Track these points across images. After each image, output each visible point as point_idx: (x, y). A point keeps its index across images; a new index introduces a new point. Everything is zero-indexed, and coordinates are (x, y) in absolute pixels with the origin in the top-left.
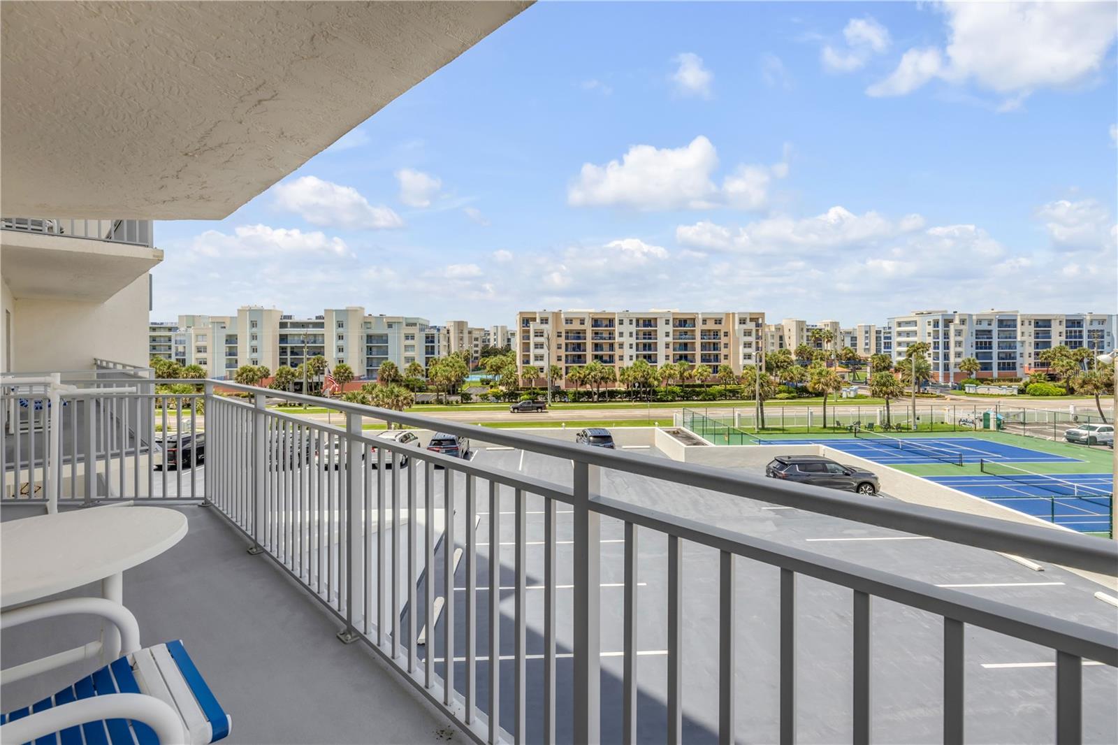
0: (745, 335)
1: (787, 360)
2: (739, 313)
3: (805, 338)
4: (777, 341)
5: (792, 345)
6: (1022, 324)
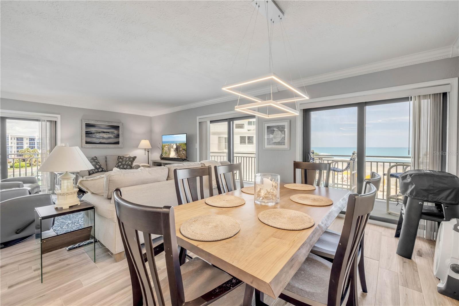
6: (11, 139)
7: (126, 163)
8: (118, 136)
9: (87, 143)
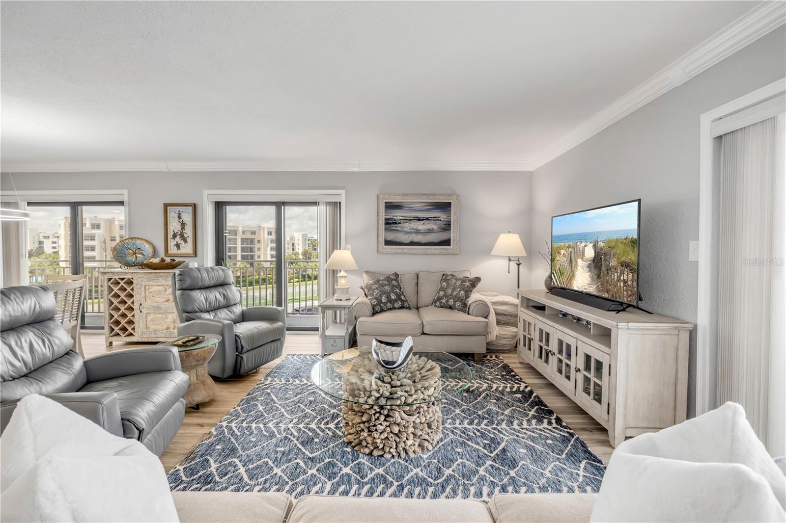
0: (271, 243)
1: (297, 258)
2: (268, 228)
3: (307, 245)
4: (291, 247)
5: (300, 249)
7: (454, 294)
8: (447, 226)
9: (388, 243)
